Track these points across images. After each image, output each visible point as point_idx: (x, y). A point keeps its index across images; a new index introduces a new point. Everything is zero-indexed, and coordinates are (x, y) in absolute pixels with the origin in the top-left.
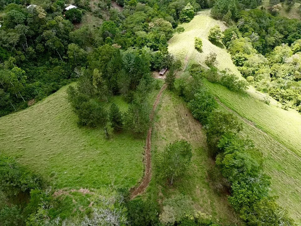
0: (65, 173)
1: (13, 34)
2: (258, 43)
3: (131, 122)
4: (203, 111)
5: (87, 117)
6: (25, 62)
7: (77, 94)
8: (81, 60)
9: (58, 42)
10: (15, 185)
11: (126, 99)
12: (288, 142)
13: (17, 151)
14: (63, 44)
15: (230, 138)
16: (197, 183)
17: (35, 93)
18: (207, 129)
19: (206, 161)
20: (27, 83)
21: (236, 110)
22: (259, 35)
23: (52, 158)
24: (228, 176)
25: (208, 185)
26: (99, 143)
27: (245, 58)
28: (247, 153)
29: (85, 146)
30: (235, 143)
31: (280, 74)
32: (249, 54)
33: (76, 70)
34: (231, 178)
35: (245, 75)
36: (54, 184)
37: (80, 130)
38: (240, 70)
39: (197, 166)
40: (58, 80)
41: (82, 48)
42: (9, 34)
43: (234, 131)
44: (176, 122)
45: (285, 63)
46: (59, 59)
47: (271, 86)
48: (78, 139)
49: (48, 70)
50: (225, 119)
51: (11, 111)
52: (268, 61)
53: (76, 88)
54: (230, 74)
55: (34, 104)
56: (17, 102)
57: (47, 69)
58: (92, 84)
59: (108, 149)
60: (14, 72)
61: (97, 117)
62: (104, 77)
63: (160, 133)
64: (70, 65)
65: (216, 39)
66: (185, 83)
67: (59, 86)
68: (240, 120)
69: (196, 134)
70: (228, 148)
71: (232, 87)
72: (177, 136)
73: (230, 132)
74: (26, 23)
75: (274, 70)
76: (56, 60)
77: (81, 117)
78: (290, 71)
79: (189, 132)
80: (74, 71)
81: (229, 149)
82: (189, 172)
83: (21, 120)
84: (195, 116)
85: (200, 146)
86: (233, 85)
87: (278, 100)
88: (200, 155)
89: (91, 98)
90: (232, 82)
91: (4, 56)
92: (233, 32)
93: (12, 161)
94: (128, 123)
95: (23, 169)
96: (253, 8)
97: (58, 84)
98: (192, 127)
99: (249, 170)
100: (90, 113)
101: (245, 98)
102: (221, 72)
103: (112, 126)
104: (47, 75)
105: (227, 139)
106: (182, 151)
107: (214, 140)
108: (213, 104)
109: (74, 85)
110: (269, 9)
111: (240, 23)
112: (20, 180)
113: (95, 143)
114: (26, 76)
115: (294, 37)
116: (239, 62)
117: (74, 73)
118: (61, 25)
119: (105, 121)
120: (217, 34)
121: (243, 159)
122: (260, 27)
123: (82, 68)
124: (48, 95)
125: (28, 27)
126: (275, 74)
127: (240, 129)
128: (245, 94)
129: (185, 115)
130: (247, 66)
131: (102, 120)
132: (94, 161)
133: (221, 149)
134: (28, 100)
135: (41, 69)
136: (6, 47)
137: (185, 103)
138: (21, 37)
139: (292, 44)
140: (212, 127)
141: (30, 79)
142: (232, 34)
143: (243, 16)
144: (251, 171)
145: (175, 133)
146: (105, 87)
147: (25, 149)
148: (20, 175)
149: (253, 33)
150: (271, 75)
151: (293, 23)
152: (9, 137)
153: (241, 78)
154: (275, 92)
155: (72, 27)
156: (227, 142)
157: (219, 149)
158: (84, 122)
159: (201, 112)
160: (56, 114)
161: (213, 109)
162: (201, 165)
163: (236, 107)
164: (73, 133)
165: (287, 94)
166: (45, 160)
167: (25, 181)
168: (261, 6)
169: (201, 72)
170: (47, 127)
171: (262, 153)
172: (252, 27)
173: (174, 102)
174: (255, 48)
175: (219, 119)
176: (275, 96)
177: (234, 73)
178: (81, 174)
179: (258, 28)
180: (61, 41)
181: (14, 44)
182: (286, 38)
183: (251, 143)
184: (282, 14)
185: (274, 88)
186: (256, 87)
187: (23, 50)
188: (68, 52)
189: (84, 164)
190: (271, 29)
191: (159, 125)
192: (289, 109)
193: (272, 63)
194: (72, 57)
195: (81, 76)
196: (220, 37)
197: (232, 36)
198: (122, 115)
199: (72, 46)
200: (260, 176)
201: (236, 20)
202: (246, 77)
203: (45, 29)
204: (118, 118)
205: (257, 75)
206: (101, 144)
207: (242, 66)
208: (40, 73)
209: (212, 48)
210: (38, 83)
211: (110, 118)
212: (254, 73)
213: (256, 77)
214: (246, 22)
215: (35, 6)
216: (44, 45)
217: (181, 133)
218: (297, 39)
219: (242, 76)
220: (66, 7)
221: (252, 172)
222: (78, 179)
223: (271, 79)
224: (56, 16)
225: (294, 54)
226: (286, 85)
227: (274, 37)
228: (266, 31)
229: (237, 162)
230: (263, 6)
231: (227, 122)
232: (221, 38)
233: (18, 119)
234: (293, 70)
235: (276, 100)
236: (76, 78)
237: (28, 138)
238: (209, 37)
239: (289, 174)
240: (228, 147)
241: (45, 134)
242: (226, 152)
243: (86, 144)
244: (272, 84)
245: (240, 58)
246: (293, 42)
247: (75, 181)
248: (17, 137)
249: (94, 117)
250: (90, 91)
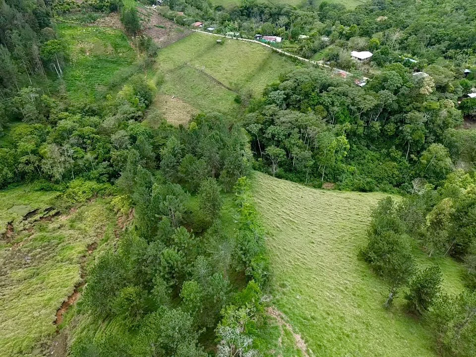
0: (298, 297)
1: (372, 98)
3: (446, 318)
5: (380, 254)
6: (359, 136)
7: (391, 214)
8: (434, 172)
9: (420, 132)
10: (244, 260)
11: (466, 276)
13: (273, 227)
14: (426, 139)
17: (340, 178)
20: (342, 161)
23: (298, 265)
26: (368, 303)
29: (347, 288)
33: (416, 183)
36: (277, 297)
37: (357, 263)
40: (379, 180)
41: (451, 158)
42: (368, 97)
46: (403, 155)
48: (346, 271)
49: (378, 160)
51: (301, 181)
53: (396, 206)
55: (329, 190)
56: (314, 176)
57: (377, 159)
58: (425, 215)
59: (375, 323)
60: (338, 141)
61: (394, 265)
62: (455, 218)
64: (412, 170)
67: (376, 188)
74: (396, 92)
76: (398, 154)
77: (372, 246)
80: (412, 182)
83: (302, 197)
89: (407, 233)
91: (342, 118)
93: (261, 233)
94: (438, 315)
95: (263, 251)
97: (376, 185)
100: (389, 251)
103: (407, 297)
104: (371, 165)
109: (397, 200)
112: (253, 260)
113: (362, 296)
114: (346, 153)
117: (409, 184)
118: (444, 113)
119: (403, 281)
123: (428, 185)
124: (353, 190)
125: (395, 98)
131: (398, 275)
132: (342, 317)
134: (327, 181)
135: (370, 154)
136: (352, 110)
138: (377, 106)
141: (348, 159)
146: (444, 234)
147: (281, 231)
148: (256, 254)
152: (278, 206)
155: (458, 123)
158: (370, 257)
160: (344, 220)
164: (345, 258)
166: (290, 262)
167: (255, 266)
170: (321, 226)
178: (313, 318)
180: (425, 134)
181: (362, 110)
187: (367, 122)
188: (424, 153)
189: (327, 309)
194: (425, 161)
195: (418, 195)
198: (438, 294)
199: (438, 149)
203: (415, 109)
204: (427, 294)
206: (370, 307)
208: (365, 158)
210: (352, 168)
211: (414, 283)
215: (426, 75)
216: (397, 128)
220: (471, 92)
222: (305, 319)
224: (447, 98)
233: (301, 194)
236: (408, 192)
237: (294, 222)
241: (312, 232)
243: (350, 286)
247: (300, 318)
248: (285, 213)
249: (389, 262)
250: (414, 222)
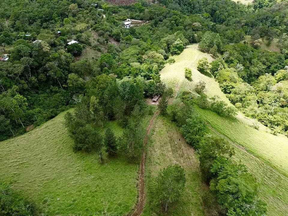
0: (58, 199)
1: (19, 65)
2: (243, 72)
3: (125, 146)
4: (196, 135)
5: (83, 142)
6: (27, 90)
7: (74, 120)
8: (79, 88)
9: (59, 72)
10: (6, 212)
11: (120, 124)
12: (280, 167)
13: (12, 176)
14: (64, 74)
15: (223, 163)
16: (191, 210)
17: (34, 119)
18: (199, 154)
19: (200, 186)
20: (27, 109)
21: (227, 135)
22: (244, 65)
23: (45, 183)
24: (223, 202)
25: (204, 212)
26: (94, 168)
27: (232, 86)
28: (241, 178)
29: (79, 171)
30: (228, 168)
31: (267, 101)
32: (235, 82)
33: (74, 97)
34: (226, 204)
35: (233, 102)
36: (47, 211)
37: (76, 155)
38: (228, 97)
39: (191, 191)
40: (57, 107)
41: (81, 77)
42: (15, 65)
43: (227, 155)
44: (170, 146)
45: (270, 90)
46: (59, 88)
47: (259, 112)
48: (73, 163)
49: (49, 97)
50: (217, 144)
51: (10, 136)
52: (254, 89)
53: (74, 114)
54: (219, 101)
55: (32, 130)
56: (16, 128)
57: (47, 96)
58: (89, 110)
59: (102, 174)
60: (16, 99)
61: (92, 142)
62: (101, 103)
63: (154, 158)
64: (69, 93)
65: (205, 69)
66: (177, 109)
67: (58, 112)
68: (231, 145)
69: (189, 158)
70: (222, 173)
71: (221, 113)
72: (170, 161)
73: (223, 157)
74: (31, 56)
75: (260, 97)
76: (56, 88)
77: (77, 142)
78: (276, 98)
79: (182, 157)
80: (73, 98)
81: (223, 174)
82: (183, 198)
83: (18, 145)
84: (187, 140)
85: (194, 171)
86: (223, 111)
87: (267, 126)
88: (194, 180)
89: (87, 123)
90: (222, 108)
91: (8, 85)
92: (219, 63)
93: (6, 187)
94: (122, 148)
95: (16, 195)
96: (237, 43)
97: (57, 111)
98: (185, 152)
99: (244, 196)
100: (86, 137)
101: (235, 123)
102: (210, 99)
103: (107, 151)
104: (47, 102)
105: (220, 164)
106: (176, 176)
107: (207, 165)
108: (204, 129)
109: (72, 111)
110: (251, 44)
111: (226, 55)
112: (12, 207)
113: (89, 168)
114: (27, 103)
115: (276, 68)
116: (227, 90)
117: (72, 100)
118: (63, 57)
119: (101, 146)
120: (205, 64)
121: (237, 185)
122: (244, 59)
123: (80, 96)
124: (47, 121)
125: (33, 59)
126: (262, 101)
127: (232, 154)
128: (235, 120)
129: (178, 140)
130: (235, 94)
131: (97, 145)
132: (87, 186)
133: (214, 174)
134: (27, 126)
135: (42, 96)
136: (11, 77)
137: (178, 128)
138: (25, 68)
139: (275, 74)
140: (205, 152)
141: (31, 106)
142: (219, 65)
143: (227, 49)
144: (246, 197)
145: (168, 157)
146: (101, 113)
147: (19, 174)
148: (12, 202)
149: (238, 64)
150: (258, 102)
151: (274, 55)
152: (5, 162)
153: (230, 105)
154: (263, 117)
155: (73, 59)
156: (220, 167)
157: (212, 173)
158: (79, 147)
159: (193, 137)
160: (53, 139)
161: (205, 134)
162: (195, 190)
163: (227, 132)
164: (68, 158)
165: (275, 120)
166: (39, 186)
167: (17, 208)
168: (243, 41)
169: (192, 99)
170: (43, 152)
171: (255, 178)
172: (236, 59)
173: (167, 127)
174: (241, 78)
175: (210, 144)
176: (263, 122)
177: (222, 100)
178: (74, 201)
179: (242, 60)
180: (62, 72)
181: (18, 74)
182: (269, 69)
183: (244, 168)
184: (263, 47)
185: (262, 114)
186: (244, 113)
187: (26, 80)
188: (68, 81)
189: (78, 190)
190: (255, 60)
191: (152, 150)
192: (278, 134)
193: (257, 91)
194: (72, 85)
195: (79, 103)
196: (208, 68)
197: (219, 67)
198: (116, 139)
199: (72, 76)
200: (255, 202)
201: (222, 53)
202: (234, 104)
203: (48, 61)
204: (112, 143)
205: (244, 101)
206: (95, 169)
207: (230, 93)
208: (40, 100)
209: (201, 77)
210: (37, 109)
211: (105, 143)
212: (242, 100)
213: (244, 104)
214: (231, 55)
215: (40, 41)
216: (46, 75)
217: (174, 158)
218: (279, 69)
219: (231, 103)
220: (68, 42)
221: (247, 198)
222: (70, 206)
223: (258, 105)
224: (59, 49)
225: (278, 83)
226: (273, 111)
227: (258, 67)
228: (250, 62)
229: (231, 188)
230: (246, 41)
231: (219, 147)
232: (209, 69)
233: (16, 144)
234: (278, 97)
235: (265, 125)
236: (74, 104)
237: (24, 163)
238: (198, 67)
239: (284, 201)
240: (222, 172)
241: (40, 159)
242: (220, 177)
243: (80, 168)
244: (259, 110)
245: (227, 86)
246: (276, 72)
247: (67, 208)
248: (13, 162)
249: (89, 142)
250: (86, 116)
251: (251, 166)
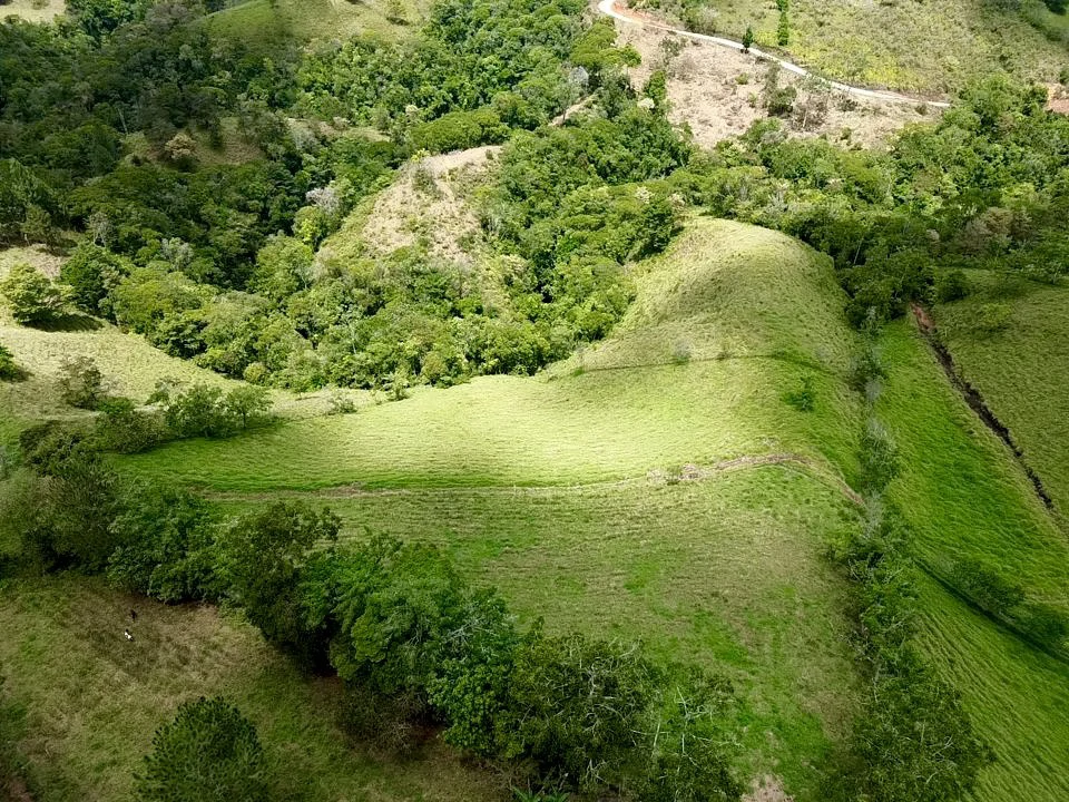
2: (198, 263)
4: (183, 556)
12: (462, 472)
15: (329, 574)
16: (332, 793)
18: (239, 605)
19: (308, 700)
21: (284, 483)
22: (186, 239)
24: (399, 682)
25: (370, 762)
27: (196, 323)
28: (400, 575)
30: (351, 576)
31: (323, 316)
32: (196, 305)
34: (411, 679)
35: (233, 371)
38: (208, 365)
39: (293, 741)
43: (323, 544)
44: (111, 668)
45: (312, 282)
47: (323, 359)
50: (274, 531)
52: (267, 299)
54: (184, 394)
63: (72, 762)
65: (50, 311)
66: (38, 513)
68: (315, 503)
69: (215, 647)
70: (342, 605)
71: (220, 427)
72: (150, 712)
73: (316, 556)
75: (300, 315)
78: (340, 296)
79: (186, 662)
81: (347, 607)
82: (282, 785)
84: (165, 593)
85: (257, 671)
86: (220, 418)
87: (367, 387)
88: (279, 697)
90: (211, 412)
92: (94, 264)
96: (108, 171)
98: (183, 639)
99: (436, 615)
101: (283, 433)
102: (148, 403)
105: (320, 584)
106: (207, 742)
107: (286, 620)
108: (199, 516)
110: (160, 158)
111: (98, 226)
115: (285, 207)
116: (186, 343)
120: (40, 291)
121: (401, 601)
122: (172, 216)
126: (310, 325)
127: (333, 528)
128: (273, 424)
129: (129, 619)
130: (220, 343)
133: (325, 626)
137: (96, 581)
139: (294, 228)
140: (250, 585)
142: (97, 271)
143: (90, 204)
144: (443, 615)
145: (133, 708)
149: (165, 241)
150: (304, 333)
151: (254, 173)
153: (228, 386)
154: (343, 370)
156: (327, 594)
157: (318, 628)
159: (178, 567)
161: (212, 530)
162: (302, 727)
163: (274, 475)
165: (377, 359)
168: (128, 158)
169: (76, 441)
171: (432, 545)
172: (146, 226)
173: (47, 607)
174: (204, 282)
175: (252, 546)
176: (353, 380)
177: (193, 382)
179: (169, 222)
182: (269, 219)
183: (388, 541)
184: (206, 157)
185: (335, 361)
186: (287, 385)
190: (209, 209)
191: (42, 740)
192: (408, 391)
193: (279, 300)
196: (62, 299)
197: (102, 278)
200: (470, 607)
201: (79, 224)
202: (239, 375)
205: (265, 352)
207: (202, 349)
209: (55, 344)
212: (254, 352)
213: (269, 359)
214: (114, 219)
217: (157, 690)
218: (295, 210)
219: (228, 377)
221: (448, 614)
223: (308, 342)
225: (317, 250)
226: (355, 337)
227: (233, 228)
228: (198, 220)
229: (394, 623)
230: (135, 153)
231: (283, 536)
232: (69, 300)
234: (344, 292)
235: (362, 388)
238: (15, 316)
239: (520, 546)
240: (341, 602)
242: (347, 621)
244: (321, 355)
245: (179, 330)
246: (292, 222)
251: (402, 525)
